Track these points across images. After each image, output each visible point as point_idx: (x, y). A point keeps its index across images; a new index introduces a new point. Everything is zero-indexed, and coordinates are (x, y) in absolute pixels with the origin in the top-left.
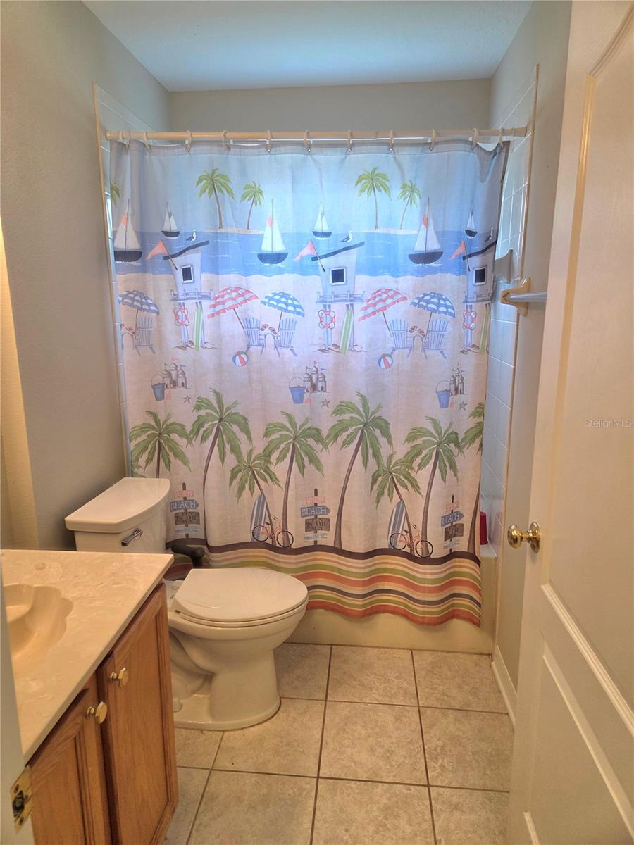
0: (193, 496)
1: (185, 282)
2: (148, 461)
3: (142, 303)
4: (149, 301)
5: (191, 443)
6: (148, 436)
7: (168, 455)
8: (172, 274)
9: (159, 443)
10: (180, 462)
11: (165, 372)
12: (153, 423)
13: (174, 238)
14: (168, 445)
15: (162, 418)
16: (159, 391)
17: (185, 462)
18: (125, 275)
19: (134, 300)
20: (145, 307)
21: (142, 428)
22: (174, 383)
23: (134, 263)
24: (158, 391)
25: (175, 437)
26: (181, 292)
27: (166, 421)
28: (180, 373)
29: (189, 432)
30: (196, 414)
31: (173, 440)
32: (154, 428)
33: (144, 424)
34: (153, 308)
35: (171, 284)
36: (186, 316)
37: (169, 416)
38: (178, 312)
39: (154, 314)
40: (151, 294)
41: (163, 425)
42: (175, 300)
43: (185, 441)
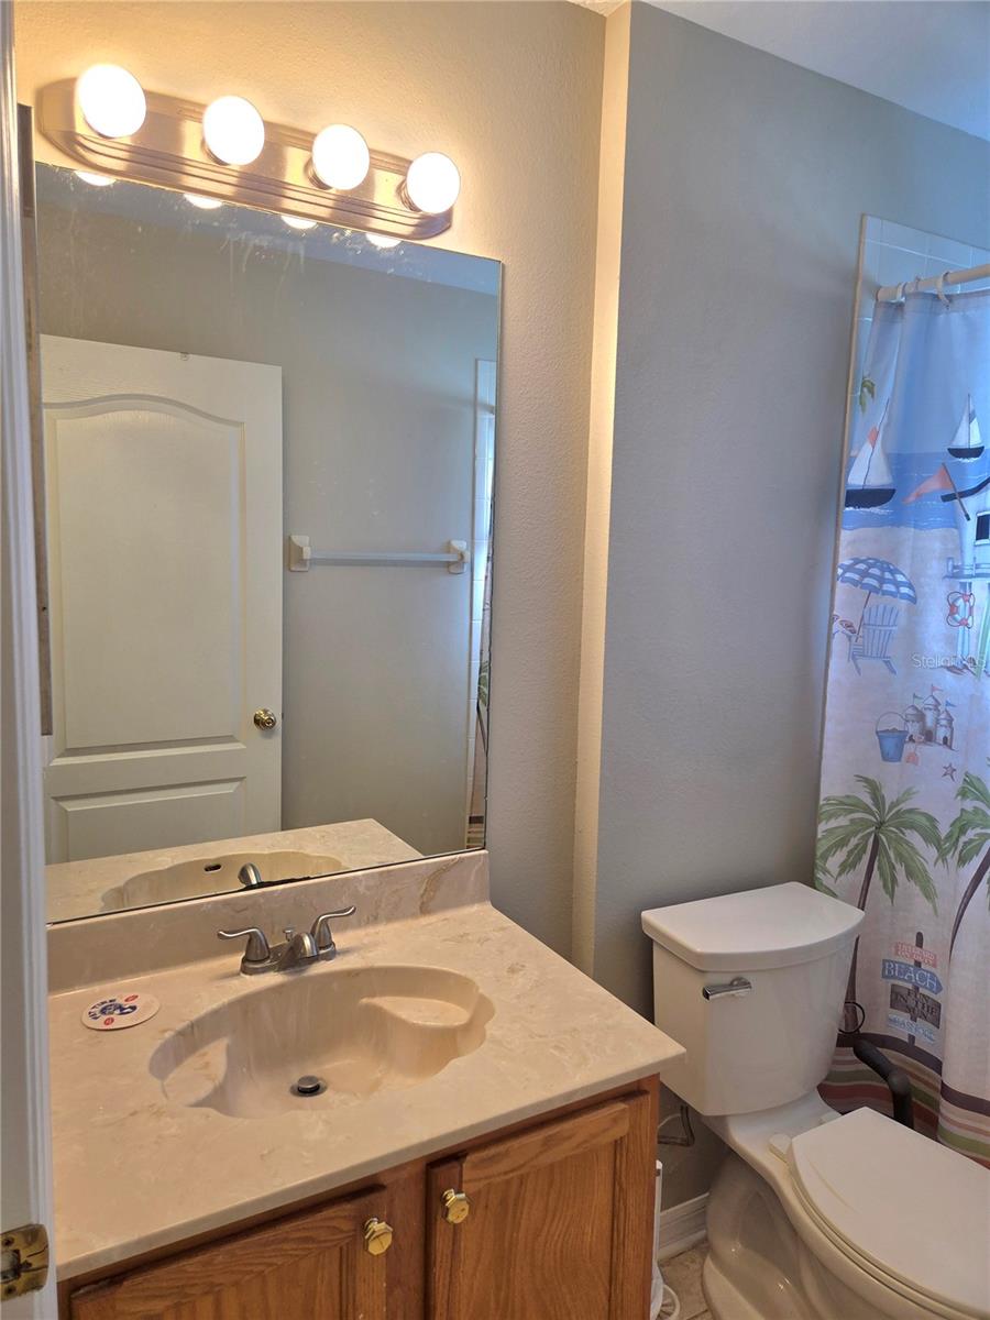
0: (934, 966)
1: (979, 542)
2: (845, 867)
3: (882, 580)
4: (900, 578)
5: (944, 860)
6: (852, 821)
7: (893, 868)
8: (956, 528)
9: (877, 841)
10: (917, 890)
11: (911, 711)
12: (868, 801)
13: (973, 460)
14: (895, 848)
15: (890, 795)
16: (893, 745)
17: (929, 894)
18: (855, 531)
19: (865, 574)
20: (889, 587)
21: (842, 803)
22: (929, 736)
23: (875, 510)
24: (890, 744)
25: (915, 838)
26: (968, 560)
27: (898, 803)
28: (942, 717)
29: (943, 837)
30: (960, 804)
31: (907, 843)
32: (867, 810)
33: (848, 797)
34: (904, 590)
35: (950, 546)
36: (971, 608)
37: (908, 794)
38: (956, 600)
39: (904, 602)
40: (905, 566)
41: (890, 809)
42: (953, 576)
43: (932, 852)
